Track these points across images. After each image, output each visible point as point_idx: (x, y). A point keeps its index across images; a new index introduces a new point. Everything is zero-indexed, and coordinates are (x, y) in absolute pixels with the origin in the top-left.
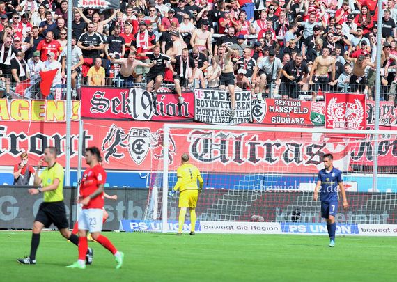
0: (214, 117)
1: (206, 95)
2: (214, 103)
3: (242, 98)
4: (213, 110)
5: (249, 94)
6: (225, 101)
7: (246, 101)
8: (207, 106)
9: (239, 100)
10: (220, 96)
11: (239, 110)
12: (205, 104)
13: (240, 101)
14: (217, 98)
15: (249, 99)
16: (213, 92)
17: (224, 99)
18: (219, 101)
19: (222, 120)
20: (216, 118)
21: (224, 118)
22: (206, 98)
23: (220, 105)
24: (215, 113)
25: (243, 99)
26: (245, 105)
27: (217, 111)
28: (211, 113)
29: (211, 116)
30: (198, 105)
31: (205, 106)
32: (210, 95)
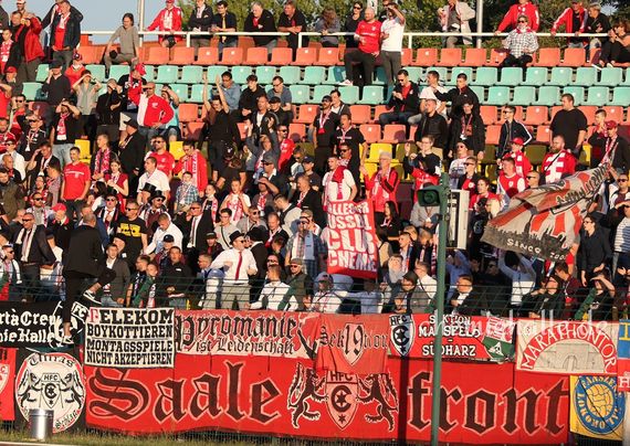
0: (114, 353)
1: (103, 317)
2: (116, 331)
3: (159, 319)
4: (114, 343)
5: (171, 312)
6: (134, 325)
7: (167, 324)
8: (105, 335)
9: (154, 322)
10: (126, 317)
11: (156, 339)
12: (102, 333)
13: (158, 324)
14: (120, 322)
15: (170, 322)
16: (114, 313)
17: (132, 322)
18: (123, 325)
19: (126, 359)
20: (117, 355)
21: (128, 355)
22: (103, 321)
23: (125, 333)
24: (115, 347)
25: (162, 322)
26: (165, 331)
27: (120, 343)
28: (110, 347)
29: (109, 351)
30: (89, 334)
31: (101, 336)
32: (110, 316)
